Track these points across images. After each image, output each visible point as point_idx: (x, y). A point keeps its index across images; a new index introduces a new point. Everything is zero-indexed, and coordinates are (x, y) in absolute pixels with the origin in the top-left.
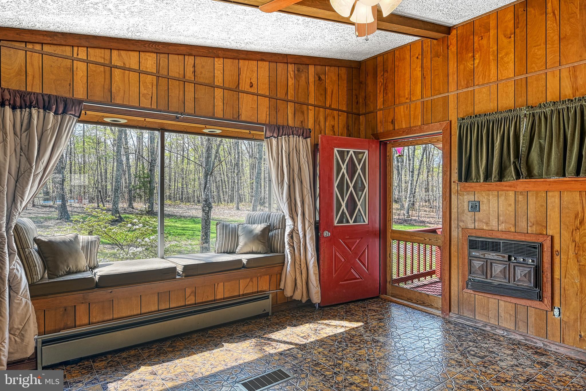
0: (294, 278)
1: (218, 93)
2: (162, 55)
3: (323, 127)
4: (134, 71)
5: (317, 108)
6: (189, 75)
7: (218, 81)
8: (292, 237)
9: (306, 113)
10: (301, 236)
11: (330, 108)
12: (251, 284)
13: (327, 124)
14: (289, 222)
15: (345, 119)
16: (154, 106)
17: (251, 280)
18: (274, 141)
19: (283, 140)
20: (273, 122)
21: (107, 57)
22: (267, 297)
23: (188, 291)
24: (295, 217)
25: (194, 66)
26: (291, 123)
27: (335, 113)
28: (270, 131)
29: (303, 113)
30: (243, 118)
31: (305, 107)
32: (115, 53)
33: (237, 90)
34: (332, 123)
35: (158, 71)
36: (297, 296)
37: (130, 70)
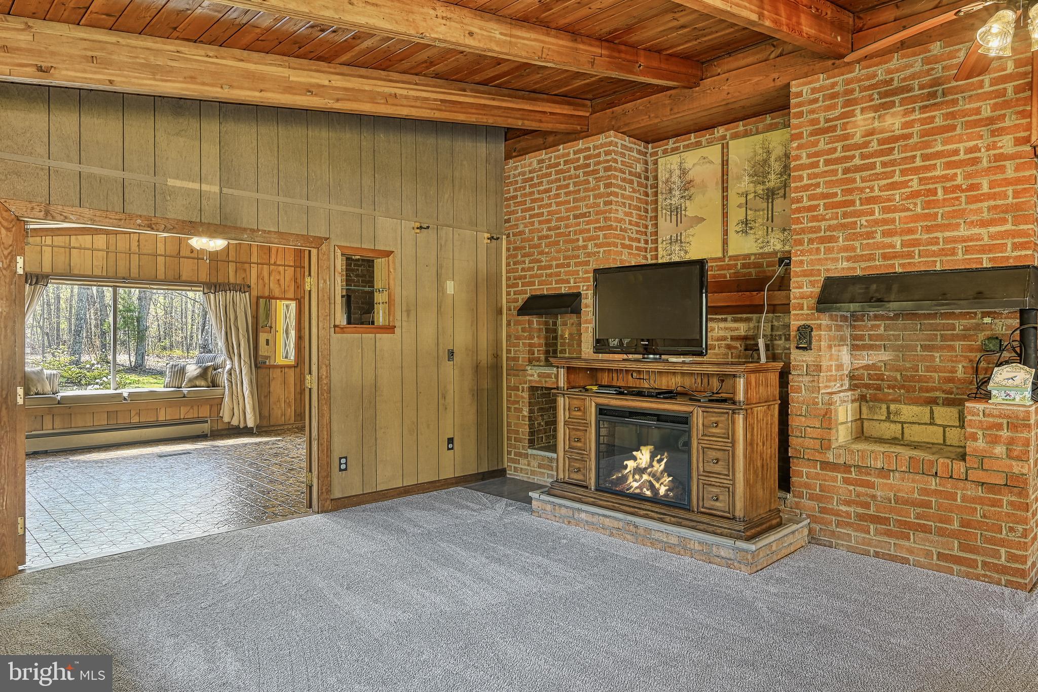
0: (231, 407)
1: (161, 260)
2: (111, 236)
3: (267, 281)
4: (88, 249)
5: (260, 266)
6: (134, 248)
7: (161, 250)
8: (231, 374)
9: (248, 270)
10: (238, 373)
11: (275, 264)
12: (191, 411)
13: (272, 278)
14: (228, 362)
15: (292, 273)
16: (104, 274)
17: (192, 407)
18: (212, 296)
19: (221, 295)
20: (214, 280)
21: (67, 242)
22: (207, 422)
23: (133, 413)
24: (233, 357)
25: (139, 241)
26: (232, 280)
27: (281, 268)
28: (208, 288)
29: (245, 270)
30: (184, 278)
31: (247, 266)
32: (73, 238)
33: (178, 255)
34: (278, 278)
35: (107, 248)
36: (235, 422)
37: (85, 249)
